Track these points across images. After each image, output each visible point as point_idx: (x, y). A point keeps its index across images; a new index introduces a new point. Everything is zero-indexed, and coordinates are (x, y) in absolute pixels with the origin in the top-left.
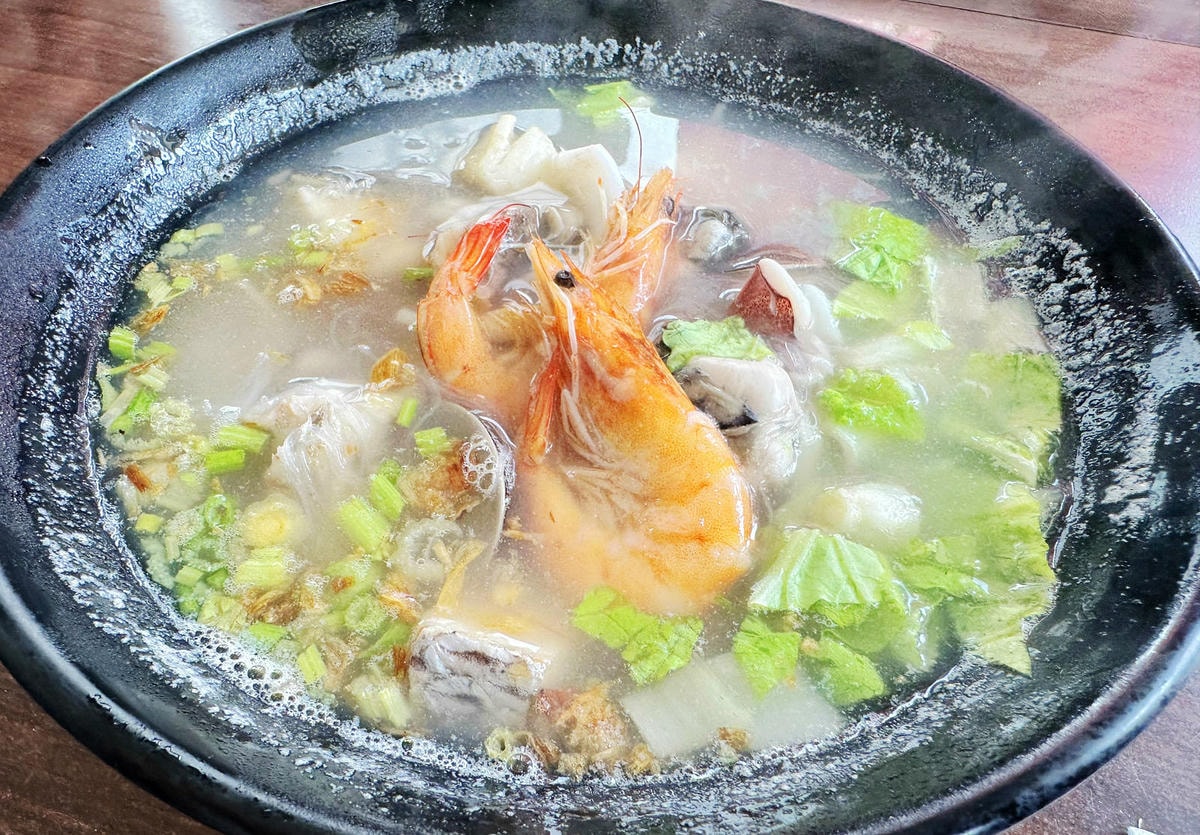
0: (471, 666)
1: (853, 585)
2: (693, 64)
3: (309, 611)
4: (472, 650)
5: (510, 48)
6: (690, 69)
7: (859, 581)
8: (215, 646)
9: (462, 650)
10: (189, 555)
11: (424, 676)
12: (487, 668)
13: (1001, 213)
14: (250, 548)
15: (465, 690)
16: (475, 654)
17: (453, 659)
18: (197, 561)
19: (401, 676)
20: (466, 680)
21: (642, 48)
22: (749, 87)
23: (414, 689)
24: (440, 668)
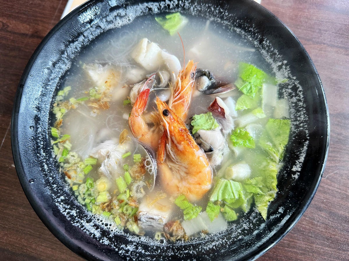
0: (151, 220)
1: (233, 193)
2: (200, 7)
3: (115, 209)
4: (151, 217)
5: (144, 5)
6: (200, 9)
7: (234, 192)
8: (97, 219)
9: (148, 217)
10: (86, 196)
11: (141, 222)
12: (154, 220)
13: (284, 70)
14: (99, 192)
15: (150, 224)
16: (151, 218)
17: (147, 219)
18: (88, 197)
19: (136, 222)
20: (150, 222)
21: (184, 2)
22: (218, 16)
23: (139, 225)
24: (144, 221)
